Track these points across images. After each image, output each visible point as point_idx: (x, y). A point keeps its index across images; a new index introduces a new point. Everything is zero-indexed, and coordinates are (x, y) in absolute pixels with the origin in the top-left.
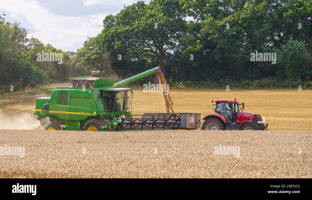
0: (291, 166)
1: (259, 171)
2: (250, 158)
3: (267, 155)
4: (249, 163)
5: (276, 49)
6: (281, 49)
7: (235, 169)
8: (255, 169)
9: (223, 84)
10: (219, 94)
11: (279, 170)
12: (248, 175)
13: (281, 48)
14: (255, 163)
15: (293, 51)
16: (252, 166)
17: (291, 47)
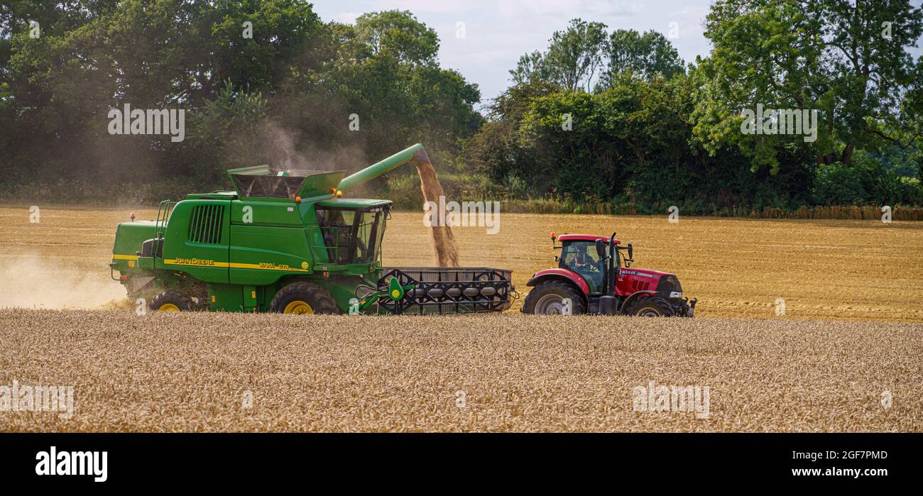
0: (221, 393)
1: (143, 404)
2: (125, 373)
3: (165, 365)
4: (120, 386)
5: (194, 111)
6: (207, 112)
7: (87, 399)
8: (136, 399)
9: (65, 191)
10: (54, 216)
11: (191, 401)
12: (117, 414)
13: (206, 110)
14: (135, 386)
15: (233, 117)
16: (128, 392)
17: (229, 106)
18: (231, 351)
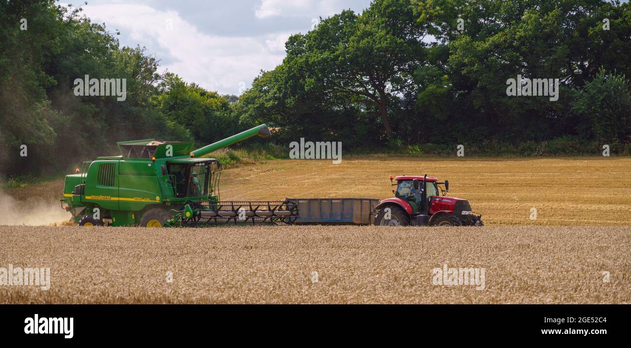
2: (535, 272)
5: (577, 89)
6: (586, 90)
7: (509, 291)
9: (488, 148)
10: (481, 165)
14: (542, 282)
16: (537, 286)
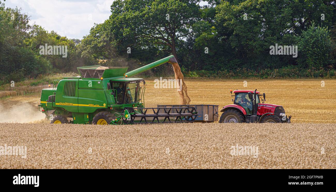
0: (313, 161)
1: (278, 167)
3: (287, 149)
4: (268, 158)
5: (297, 36)
6: (303, 36)
15: (315, 38)
17: (313, 33)
18: (317, 143)
